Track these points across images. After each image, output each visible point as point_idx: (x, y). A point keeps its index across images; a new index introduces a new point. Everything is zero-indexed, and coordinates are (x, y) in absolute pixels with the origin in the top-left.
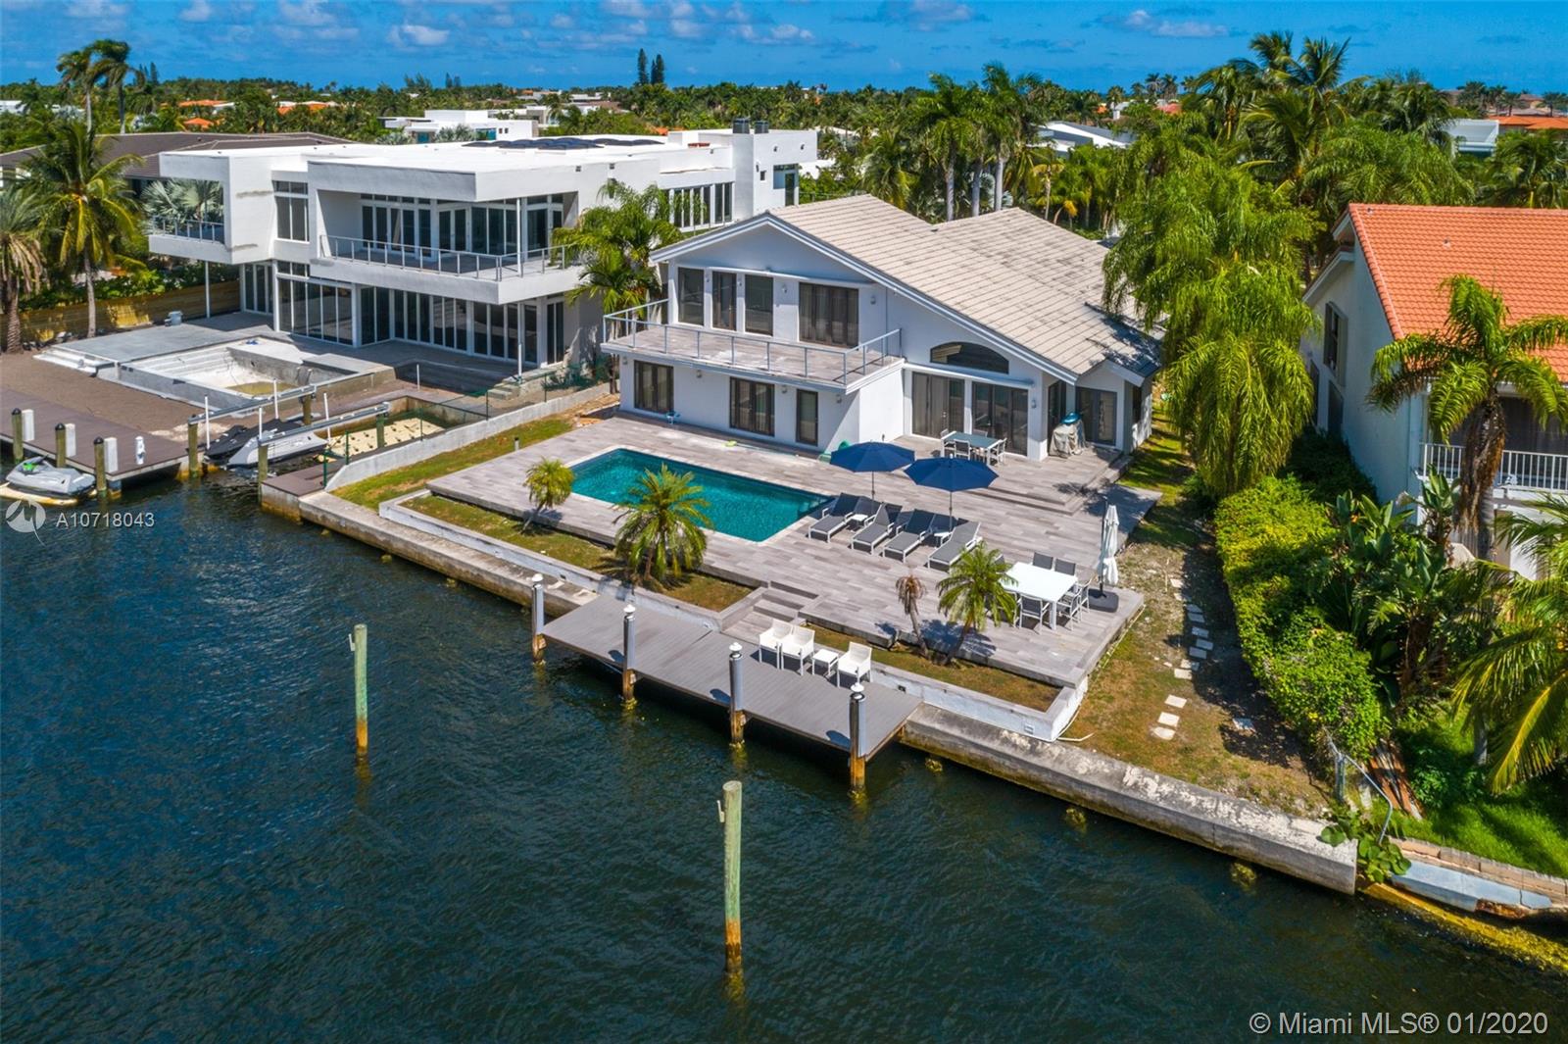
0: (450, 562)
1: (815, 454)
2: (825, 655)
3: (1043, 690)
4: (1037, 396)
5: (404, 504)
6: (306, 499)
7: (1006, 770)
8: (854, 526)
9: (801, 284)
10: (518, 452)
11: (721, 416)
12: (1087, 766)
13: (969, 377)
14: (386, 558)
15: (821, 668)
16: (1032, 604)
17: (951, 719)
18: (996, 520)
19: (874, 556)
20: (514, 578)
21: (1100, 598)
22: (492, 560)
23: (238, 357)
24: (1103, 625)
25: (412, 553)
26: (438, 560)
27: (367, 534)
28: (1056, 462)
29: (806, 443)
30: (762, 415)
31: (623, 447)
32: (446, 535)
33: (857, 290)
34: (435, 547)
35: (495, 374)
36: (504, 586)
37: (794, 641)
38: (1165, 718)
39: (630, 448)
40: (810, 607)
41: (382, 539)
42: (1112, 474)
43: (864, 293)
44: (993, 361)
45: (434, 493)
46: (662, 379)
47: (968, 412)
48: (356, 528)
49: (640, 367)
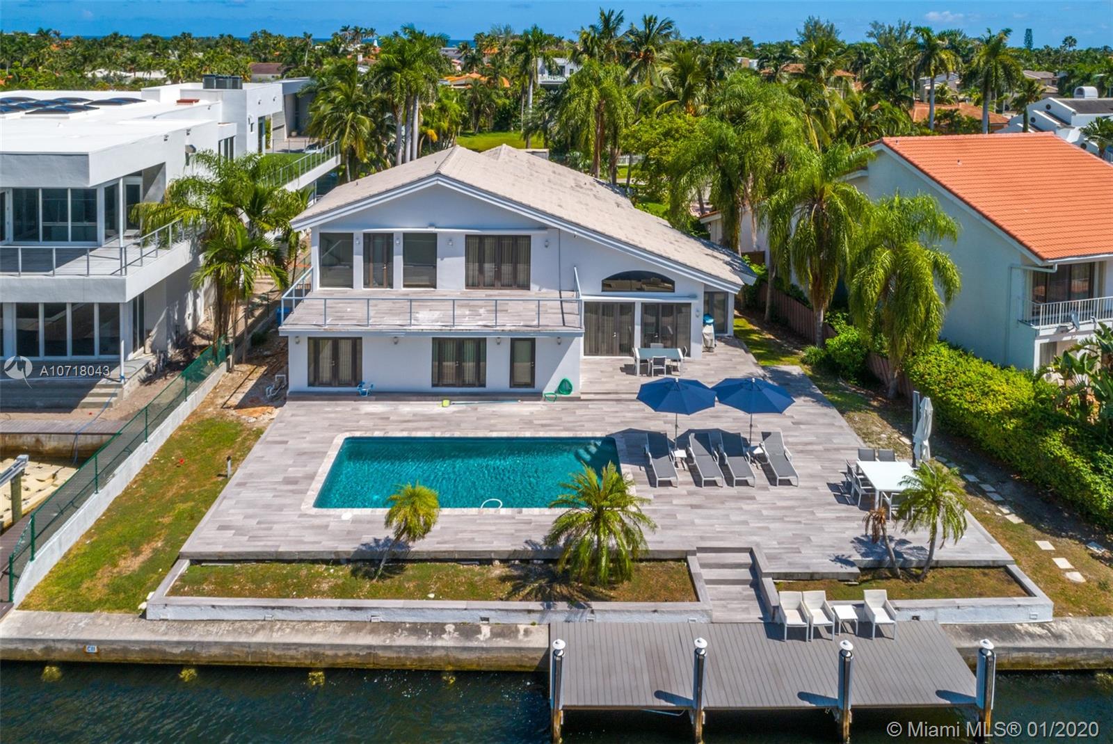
0: (314, 650)
1: (538, 396)
4: (698, 305)
5: (175, 591)
9: (468, 237)
10: (239, 475)
11: (426, 377)
13: (638, 299)
14: (186, 674)
19: (724, 489)
20: (427, 641)
22: (376, 628)
25: (240, 657)
26: (292, 653)
27: (143, 651)
29: (521, 387)
30: (469, 366)
31: (348, 435)
32: (279, 615)
33: (529, 237)
34: (277, 638)
36: (415, 656)
38: (1059, 563)
39: (358, 434)
40: (766, 563)
41: (177, 651)
43: (537, 237)
44: (658, 281)
45: (196, 561)
46: (345, 349)
47: (638, 329)
48: (125, 646)
49: (315, 343)
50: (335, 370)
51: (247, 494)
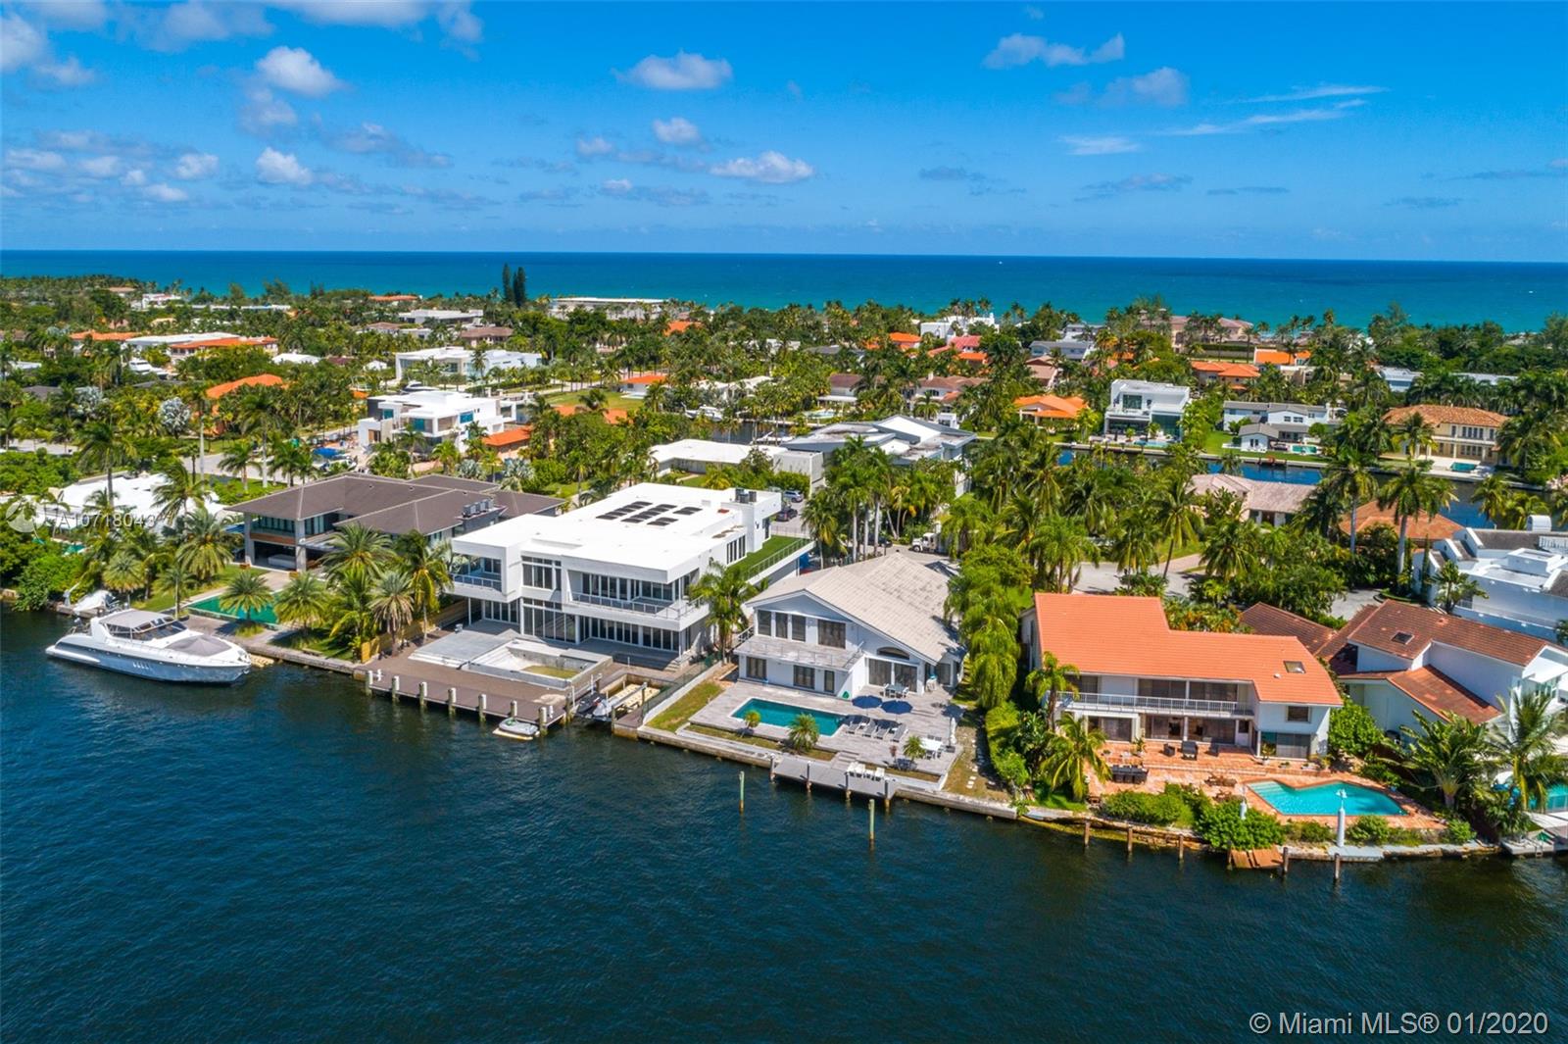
0: (719, 751)
1: (831, 696)
2: (870, 772)
3: (936, 777)
4: (921, 669)
5: (684, 730)
6: (639, 729)
7: (927, 800)
8: (861, 728)
9: (819, 620)
10: (711, 703)
11: (790, 681)
12: (950, 796)
13: (893, 661)
14: (687, 751)
15: (868, 776)
16: (930, 752)
17: (910, 787)
18: (911, 722)
19: (872, 739)
21: (950, 748)
22: (734, 749)
23: (514, 652)
24: (951, 757)
25: (699, 749)
26: (713, 750)
27: (675, 742)
28: (928, 695)
29: (830, 691)
30: (808, 678)
31: (753, 697)
32: (712, 741)
33: (845, 624)
34: (709, 745)
35: (666, 660)
37: (860, 769)
38: (971, 783)
39: (757, 698)
40: (858, 758)
41: (683, 745)
42: (950, 698)
43: (848, 625)
44: (902, 655)
45: (692, 724)
46: (761, 665)
47: (893, 673)
48: (670, 740)
49: (749, 659)
50: (757, 672)
51: (712, 709)
